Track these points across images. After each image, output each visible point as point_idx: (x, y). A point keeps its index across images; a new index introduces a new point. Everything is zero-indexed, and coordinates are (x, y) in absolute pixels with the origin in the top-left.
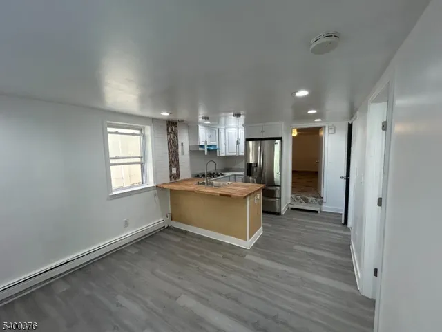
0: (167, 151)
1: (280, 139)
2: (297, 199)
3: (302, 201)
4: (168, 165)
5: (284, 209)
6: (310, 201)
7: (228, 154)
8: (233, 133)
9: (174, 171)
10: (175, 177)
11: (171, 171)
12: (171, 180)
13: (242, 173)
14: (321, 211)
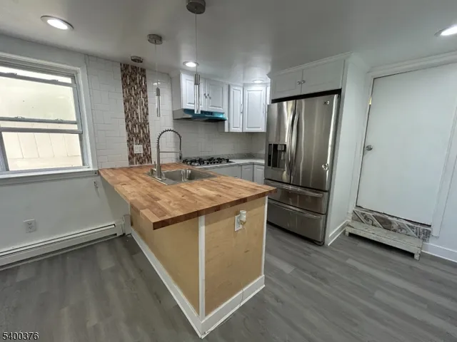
0: (123, 116)
1: (338, 92)
2: (366, 218)
3: (376, 222)
4: (126, 138)
5: (332, 234)
6: (395, 227)
7: (247, 130)
8: (257, 94)
9: (138, 149)
10: (139, 160)
11: (131, 149)
12: (131, 163)
13: (263, 162)
14: (422, 255)
